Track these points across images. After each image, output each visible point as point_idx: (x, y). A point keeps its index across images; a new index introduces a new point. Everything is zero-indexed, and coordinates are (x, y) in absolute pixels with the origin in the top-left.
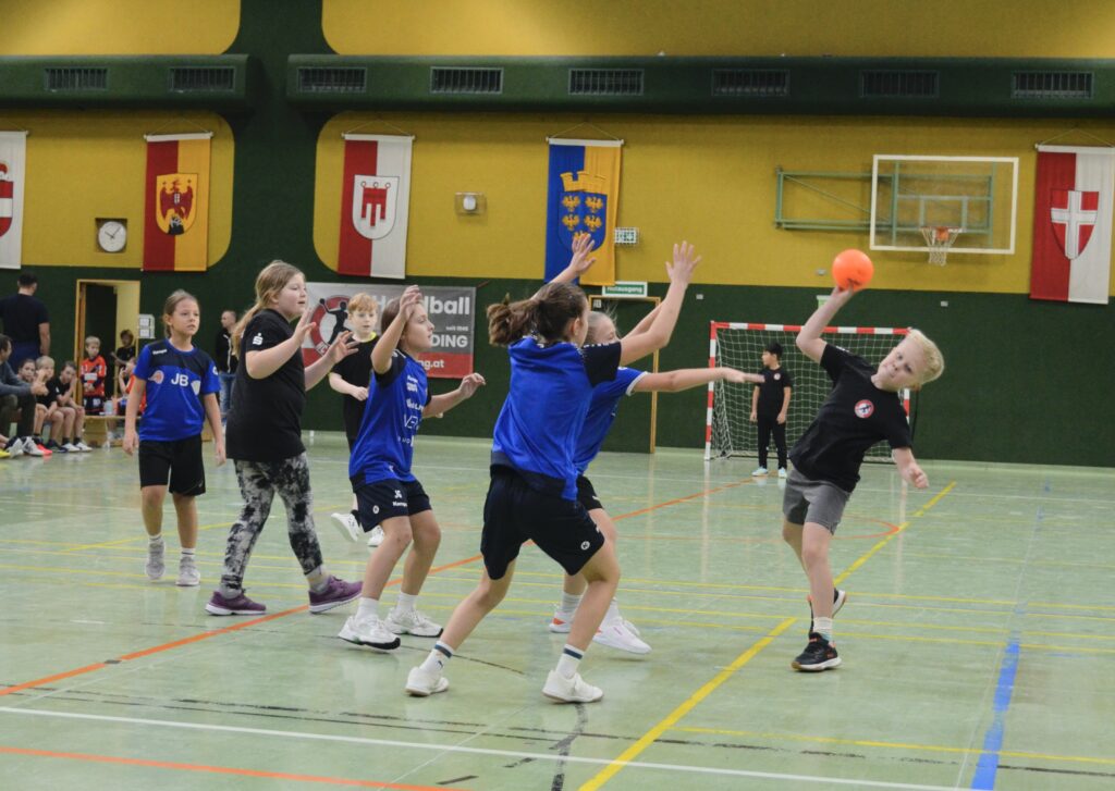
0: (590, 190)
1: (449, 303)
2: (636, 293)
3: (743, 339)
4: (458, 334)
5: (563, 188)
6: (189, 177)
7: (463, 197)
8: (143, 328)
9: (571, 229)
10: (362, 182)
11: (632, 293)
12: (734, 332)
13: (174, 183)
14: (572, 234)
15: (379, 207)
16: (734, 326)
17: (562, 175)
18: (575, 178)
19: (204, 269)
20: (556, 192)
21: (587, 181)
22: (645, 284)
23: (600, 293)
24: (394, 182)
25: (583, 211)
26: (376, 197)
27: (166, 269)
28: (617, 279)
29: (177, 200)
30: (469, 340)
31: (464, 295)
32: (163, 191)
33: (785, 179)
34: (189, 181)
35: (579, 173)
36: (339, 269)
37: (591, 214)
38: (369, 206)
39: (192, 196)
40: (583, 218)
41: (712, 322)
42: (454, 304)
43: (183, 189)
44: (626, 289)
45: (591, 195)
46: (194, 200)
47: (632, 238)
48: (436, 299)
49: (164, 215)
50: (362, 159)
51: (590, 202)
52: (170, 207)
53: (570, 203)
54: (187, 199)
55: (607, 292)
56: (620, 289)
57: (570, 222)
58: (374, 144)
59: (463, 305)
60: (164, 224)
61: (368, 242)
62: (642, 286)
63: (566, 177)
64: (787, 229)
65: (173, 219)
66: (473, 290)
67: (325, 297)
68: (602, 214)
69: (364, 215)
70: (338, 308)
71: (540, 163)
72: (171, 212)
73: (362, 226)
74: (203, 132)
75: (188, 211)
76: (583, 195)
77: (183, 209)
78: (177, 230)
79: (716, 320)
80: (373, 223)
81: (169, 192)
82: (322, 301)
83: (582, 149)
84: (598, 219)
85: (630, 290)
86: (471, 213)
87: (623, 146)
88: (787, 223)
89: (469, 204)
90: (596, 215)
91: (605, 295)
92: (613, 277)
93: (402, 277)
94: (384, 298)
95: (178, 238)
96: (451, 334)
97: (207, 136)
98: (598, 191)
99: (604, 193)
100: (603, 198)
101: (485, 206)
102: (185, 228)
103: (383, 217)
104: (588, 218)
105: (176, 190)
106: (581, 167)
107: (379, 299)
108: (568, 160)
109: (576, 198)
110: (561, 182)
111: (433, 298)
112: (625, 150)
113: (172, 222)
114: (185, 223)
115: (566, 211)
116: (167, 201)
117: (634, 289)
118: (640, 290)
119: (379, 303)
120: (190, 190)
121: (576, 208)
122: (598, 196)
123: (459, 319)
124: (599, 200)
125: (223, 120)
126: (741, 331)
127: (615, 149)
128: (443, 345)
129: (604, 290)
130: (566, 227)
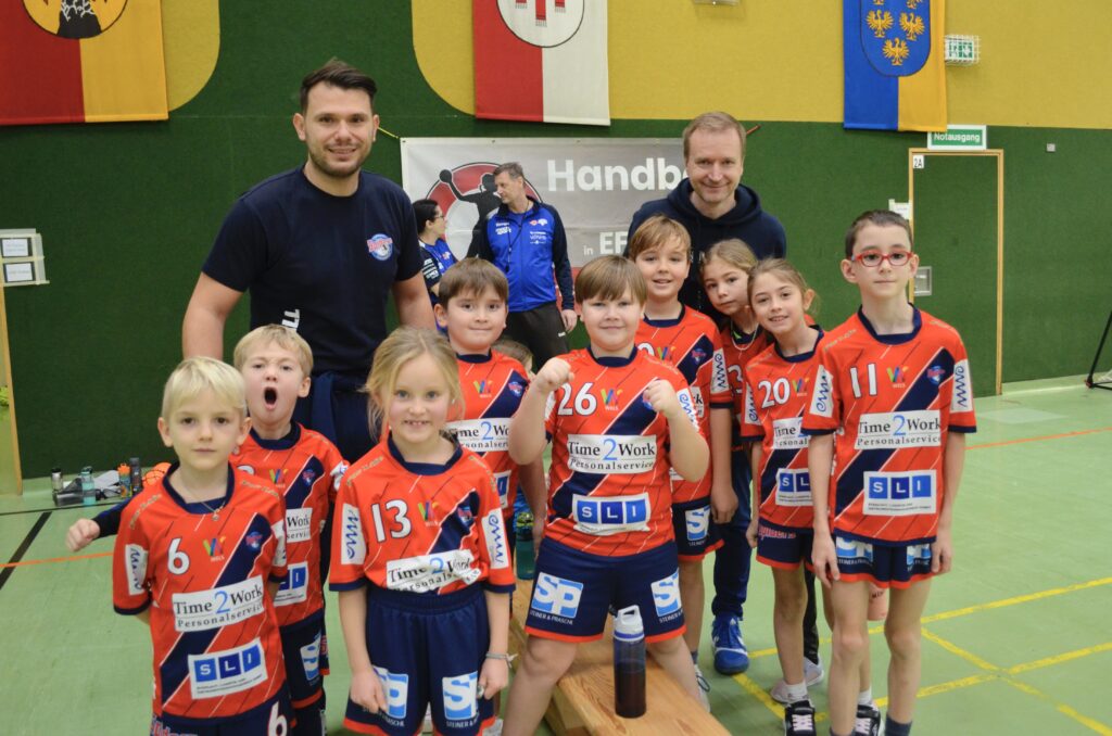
8: (16, 261)
11: (967, 143)
14: (882, 43)
19: (163, 115)
22: (984, 128)
23: (925, 146)
27: (67, 118)
36: (478, 108)
44: (958, 137)
56: (951, 137)
61: (536, 51)
62: (980, 132)
67: (450, 166)
82: (445, 175)
84: (919, 20)
85: (965, 138)
91: (931, 147)
92: (945, 117)
93: (604, 121)
94: (570, 164)
95: (86, 44)
104: (904, 17)
107: (561, 167)
111: (661, 161)
118: (977, 138)
119: (561, 175)
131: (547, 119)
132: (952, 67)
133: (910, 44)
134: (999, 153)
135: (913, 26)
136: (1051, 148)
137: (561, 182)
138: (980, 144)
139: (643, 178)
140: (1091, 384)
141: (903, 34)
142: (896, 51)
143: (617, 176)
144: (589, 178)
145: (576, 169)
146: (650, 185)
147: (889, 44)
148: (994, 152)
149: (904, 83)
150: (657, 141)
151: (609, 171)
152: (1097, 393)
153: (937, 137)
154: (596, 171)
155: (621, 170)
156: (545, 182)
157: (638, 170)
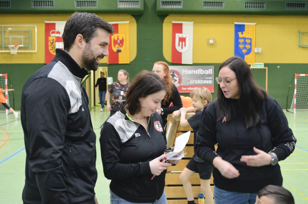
0: (247, 37)
1: (206, 71)
2: (261, 66)
3: (303, 79)
4: (209, 80)
5: (239, 37)
6: (122, 35)
7: (210, 39)
8: (109, 81)
9: (242, 48)
10: (178, 36)
11: (259, 66)
12: (301, 77)
13: (118, 37)
14: (242, 50)
15: (184, 43)
16: (301, 75)
17: (239, 33)
18: (242, 34)
19: (129, 63)
20: (237, 38)
21: (245, 34)
24: (188, 35)
25: (245, 43)
26: (183, 40)
28: (255, 62)
29: (119, 42)
30: (212, 81)
31: (210, 68)
32: (114, 39)
33: (302, 33)
34: (123, 36)
35: (243, 32)
36: (172, 62)
37: (247, 44)
38: (181, 43)
39: (123, 40)
40: (245, 45)
41: (295, 74)
42: (207, 71)
43: (121, 39)
44: (257, 65)
45: (247, 39)
46: (124, 42)
47: (260, 51)
48: (202, 69)
49: (115, 46)
50: (178, 28)
51: (247, 41)
52: (116, 44)
53: (241, 41)
54: (122, 42)
55: (252, 66)
56: (256, 65)
57: (241, 46)
58: (181, 24)
59: (210, 71)
60: (115, 49)
62: (262, 64)
63: (240, 33)
64: (302, 47)
65: (118, 48)
66: (213, 67)
68: (250, 44)
69: (179, 45)
70: (172, 73)
71: (232, 29)
72: (117, 46)
73: (179, 49)
74: (126, 21)
75: (122, 45)
76: (245, 38)
77: (121, 45)
78: (119, 51)
79: (296, 74)
80: (182, 48)
81: (116, 39)
83: (244, 25)
85: (259, 65)
86: (212, 44)
87: (256, 24)
88: (302, 46)
89: (211, 42)
90: (249, 44)
94: (186, 70)
95: (120, 54)
96: (207, 80)
97: (128, 22)
98: (249, 37)
99: (251, 38)
100: (251, 39)
101: (216, 42)
102: (122, 50)
103: (185, 46)
105: (118, 39)
106: (244, 30)
107: (184, 70)
108: (240, 28)
109: (243, 39)
110: (238, 34)
111: (201, 69)
112: (256, 25)
113: (117, 49)
114: (122, 49)
115: (240, 43)
116: (115, 42)
117: (260, 65)
118: (262, 65)
119: (184, 71)
120: (123, 39)
121: (243, 43)
122: (249, 39)
123: (209, 75)
124: (250, 40)
125: (132, 17)
126: (303, 77)
127: (253, 25)
128: (204, 83)
129: (251, 66)
130: (240, 48)
131: (183, 63)
132: (256, 53)
133: (247, 50)
134: (267, 68)
135: (248, 47)
136: (278, 67)
137: (184, 73)
138: (262, 66)
139: (198, 72)
140: (287, 111)
141: (246, 48)
142: (244, 51)
143: (193, 72)
144: (189, 72)
145: (187, 70)
146: (199, 73)
147: (243, 50)
148: (265, 68)
149: (246, 56)
150: (200, 66)
151: (192, 71)
152: (288, 113)
153: (253, 65)
154: (190, 71)
155: (194, 71)
156: (182, 72)
157: (197, 71)
